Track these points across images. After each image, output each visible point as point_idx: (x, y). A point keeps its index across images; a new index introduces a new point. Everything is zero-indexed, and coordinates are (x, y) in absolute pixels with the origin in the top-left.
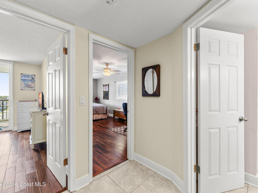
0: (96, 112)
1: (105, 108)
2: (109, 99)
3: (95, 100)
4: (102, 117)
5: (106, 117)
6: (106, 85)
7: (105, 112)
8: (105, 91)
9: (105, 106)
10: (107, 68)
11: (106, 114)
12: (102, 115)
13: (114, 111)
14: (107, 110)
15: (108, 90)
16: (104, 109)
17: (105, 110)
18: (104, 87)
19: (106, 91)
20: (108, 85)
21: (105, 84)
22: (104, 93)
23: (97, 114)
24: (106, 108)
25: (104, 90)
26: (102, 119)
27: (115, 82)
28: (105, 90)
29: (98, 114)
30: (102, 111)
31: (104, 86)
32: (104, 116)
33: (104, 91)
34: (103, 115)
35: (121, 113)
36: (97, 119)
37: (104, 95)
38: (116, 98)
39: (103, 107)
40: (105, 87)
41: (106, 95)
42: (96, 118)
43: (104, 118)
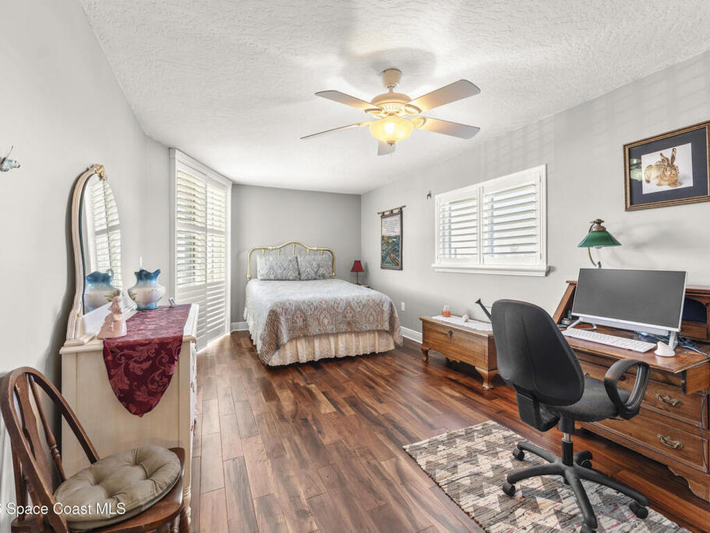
0: (349, 323)
1: (386, 308)
2: (401, 269)
3: (352, 270)
4: (374, 345)
5: (392, 347)
6: (392, 213)
7: (386, 326)
8: (390, 237)
9: (385, 297)
10: (391, 97)
11: (392, 331)
12: (372, 335)
13: (424, 321)
14: (396, 315)
15: (397, 232)
16: (382, 312)
17: (386, 316)
18: (384, 220)
19: (393, 234)
20: (401, 212)
21: (386, 208)
22: (382, 244)
23: (351, 332)
24: (391, 305)
25: (383, 232)
26: (373, 356)
27: (429, 195)
28: (386, 233)
29: (358, 333)
30: (371, 319)
31: (383, 216)
32: (383, 341)
33: (383, 237)
34: (376, 334)
35: (460, 340)
36: (353, 354)
37: (382, 250)
38: (433, 265)
39: (379, 305)
40: (388, 219)
41: (393, 254)
42: (347, 349)
43: (382, 350)
